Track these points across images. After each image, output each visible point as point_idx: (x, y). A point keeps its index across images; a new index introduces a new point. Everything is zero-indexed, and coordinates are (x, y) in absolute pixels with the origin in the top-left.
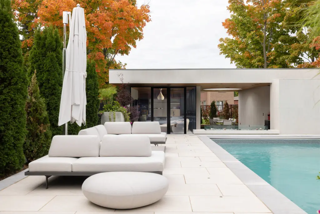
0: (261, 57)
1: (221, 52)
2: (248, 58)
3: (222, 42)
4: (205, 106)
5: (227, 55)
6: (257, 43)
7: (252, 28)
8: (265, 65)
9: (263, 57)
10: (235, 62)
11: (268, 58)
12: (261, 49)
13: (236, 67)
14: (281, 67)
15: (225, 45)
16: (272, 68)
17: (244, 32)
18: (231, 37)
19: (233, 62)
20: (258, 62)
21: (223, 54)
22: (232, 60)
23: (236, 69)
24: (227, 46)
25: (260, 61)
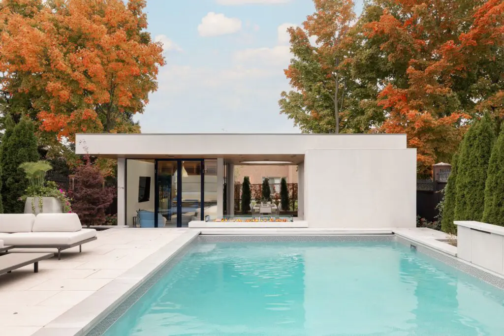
0: (331, 118)
1: (281, 110)
2: (316, 119)
3: (284, 97)
4: (258, 186)
5: (289, 114)
6: (326, 98)
7: (319, 77)
8: (337, 129)
9: (334, 117)
10: (300, 125)
11: (340, 120)
12: (331, 107)
13: (300, 132)
14: (357, 131)
15: (288, 100)
16: (346, 133)
17: (310, 84)
18: (295, 90)
19: (298, 124)
20: (327, 124)
21: (284, 113)
22: (296, 122)
23: (302, 134)
24: (290, 103)
25: (329, 123)
